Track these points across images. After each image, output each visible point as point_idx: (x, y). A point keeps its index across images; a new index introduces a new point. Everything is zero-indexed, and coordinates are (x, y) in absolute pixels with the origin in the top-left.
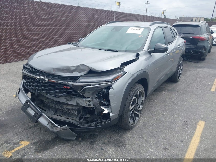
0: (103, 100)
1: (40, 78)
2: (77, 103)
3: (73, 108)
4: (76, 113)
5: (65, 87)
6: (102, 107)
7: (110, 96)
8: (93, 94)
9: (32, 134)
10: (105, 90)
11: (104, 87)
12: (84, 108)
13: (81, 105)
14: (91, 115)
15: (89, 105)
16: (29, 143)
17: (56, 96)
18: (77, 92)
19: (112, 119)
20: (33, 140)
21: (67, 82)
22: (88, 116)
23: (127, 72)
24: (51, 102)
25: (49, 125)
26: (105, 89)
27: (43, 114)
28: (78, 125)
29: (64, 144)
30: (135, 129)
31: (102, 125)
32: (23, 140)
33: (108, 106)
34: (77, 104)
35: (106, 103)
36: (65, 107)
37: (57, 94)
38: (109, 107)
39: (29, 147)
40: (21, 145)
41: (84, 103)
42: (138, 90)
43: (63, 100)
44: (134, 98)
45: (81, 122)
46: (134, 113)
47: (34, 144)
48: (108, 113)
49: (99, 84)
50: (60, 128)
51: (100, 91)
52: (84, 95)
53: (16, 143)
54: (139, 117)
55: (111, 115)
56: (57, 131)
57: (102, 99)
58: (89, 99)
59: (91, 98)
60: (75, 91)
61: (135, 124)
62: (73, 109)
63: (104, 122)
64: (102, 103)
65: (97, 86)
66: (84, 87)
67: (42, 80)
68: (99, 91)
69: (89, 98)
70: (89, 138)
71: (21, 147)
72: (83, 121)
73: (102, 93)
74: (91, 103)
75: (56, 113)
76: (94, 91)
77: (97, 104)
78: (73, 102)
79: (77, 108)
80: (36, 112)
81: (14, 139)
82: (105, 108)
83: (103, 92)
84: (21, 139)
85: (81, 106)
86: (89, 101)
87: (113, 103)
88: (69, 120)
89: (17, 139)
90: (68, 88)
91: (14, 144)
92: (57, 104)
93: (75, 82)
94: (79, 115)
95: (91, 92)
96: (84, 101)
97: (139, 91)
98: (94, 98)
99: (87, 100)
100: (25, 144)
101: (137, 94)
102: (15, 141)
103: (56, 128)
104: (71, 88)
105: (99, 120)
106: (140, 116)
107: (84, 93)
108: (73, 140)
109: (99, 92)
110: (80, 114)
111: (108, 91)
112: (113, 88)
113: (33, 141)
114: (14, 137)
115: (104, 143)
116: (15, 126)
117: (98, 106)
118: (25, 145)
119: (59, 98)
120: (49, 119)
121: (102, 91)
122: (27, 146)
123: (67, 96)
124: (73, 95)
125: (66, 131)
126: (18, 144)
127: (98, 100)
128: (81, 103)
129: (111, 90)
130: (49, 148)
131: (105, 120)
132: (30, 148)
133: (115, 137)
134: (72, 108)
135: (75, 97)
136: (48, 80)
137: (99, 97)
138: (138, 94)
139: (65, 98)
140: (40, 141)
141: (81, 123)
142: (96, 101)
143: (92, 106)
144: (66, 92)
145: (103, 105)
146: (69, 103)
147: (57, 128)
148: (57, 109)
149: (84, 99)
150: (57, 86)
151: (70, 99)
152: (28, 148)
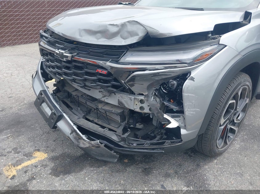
0: (169, 101)
1: (59, 52)
2: (120, 102)
3: (114, 110)
4: (118, 119)
5: (100, 71)
6: (166, 116)
7: (185, 94)
8: (149, 88)
9: (54, 141)
10: (175, 82)
11: (173, 75)
12: (132, 112)
13: (126, 106)
14: (144, 125)
15: (141, 108)
16: (46, 156)
17: (85, 87)
18: (120, 83)
19: (184, 140)
20: (53, 151)
21: (101, 62)
22: (139, 126)
23: (226, 46)
24: (80, 95)
25: (73, 135)
26: (175, 78)
27: (64, 115)
28: (119, 143)
29: (99, 167)
30: (227, 154)
31: (163, 149)
32: (39, 150)
33: (179, 114)
34: (119, 105)
35: (175, 108)
36: (100, 106)
37: (87, 84)
38: (181, 117)
39: (44, 163)
40: (35, 158)
41: (133, 103)
42: (240, 86)
43: (97, 94)
44: (231, 102)
45: (124, 138)
46: (228, 129)
47: (53, 159)
48: (178, 128)
49: (163, 68)
50: (89, 143)
51: (164, 84)
52: (133, 89)
53: (29, 153)
54: (236, 133)
55: (183, 132)
56: (85, 148)
57: (167, 99)
58: (142, 98)
59: (145, 96)
60: (116, 80)
61: (227, 146)
62: (113, 113)
63: (168, 144)
64: (167, 107)
65: (158, 73)
66: (133, 72)
67: (62, 56)
68: (161, 82)
69: (142, 95)
70: (141, 162)
71: (33, 161)
72: (128, 136)
73: (168, 87)
74: (145, 105)
75: (87, 114)
76: (152, 82)
77: (157, 108)
78: (113, 100)
79: (119, 111)
80: (53, 111)
81: (27, 146)
82: (173, 117)
83: (170, 86)
84: (36, 148)
85: (127, 109)
86: (142, 101)
87: (189, 110)
88: (104, 131)
89: (31, 146)
90: (105, 72)
91: (24, 155)
92: (89, 99)
93: (117, 62)
94: (123, 124)
95: (146, 84)
96: (131, 100)
97: (242, 88)
98: (150, 95)
99: (137, 98)
100: (40, 156)
101: (237, 94)
102: (27, 150)
103: (82, 141)
104: (109, 74)
105: (158, 137)
106: (238, 133)
107: (132, 85)
108: (113, 163)
109: (162, 84)
110: (125, 123)
111: (181, 85)
112: (192, 79)
113: (53, 154)
114: (28, 143)
115: (167, 176)
116: (34, 126)
117: (157, 113)
118: (40, 159)
119: (90, 90)
120: (72, 124)
121: (168, 82)
122: (41, 161)
123: (102, 87)
124: (114, 86)
125: (98, 148)
126: (29, 156)
127: (158, 100)
128: (127, 104)
129: (187, 83)
130: (74, 171)
131: (170, 141)
132: (45, 165)
133: (189, 165)
134: (111, 109)
135: (115, 90)
136: (72, 57)
137: (161, 96)
138: (239, 94)
139: (100, 92)
140: (63, 156)
141: (123, 140)
142: (154, 102)
143: (147, 110)
144: (102, 81)
145: (169, 111)
146: (106, 101)
147: (84, 142)
148: (91, 108)
149: (132, 97)
150: (87, 68)
151: (107, 94)
152: (42, 166)
